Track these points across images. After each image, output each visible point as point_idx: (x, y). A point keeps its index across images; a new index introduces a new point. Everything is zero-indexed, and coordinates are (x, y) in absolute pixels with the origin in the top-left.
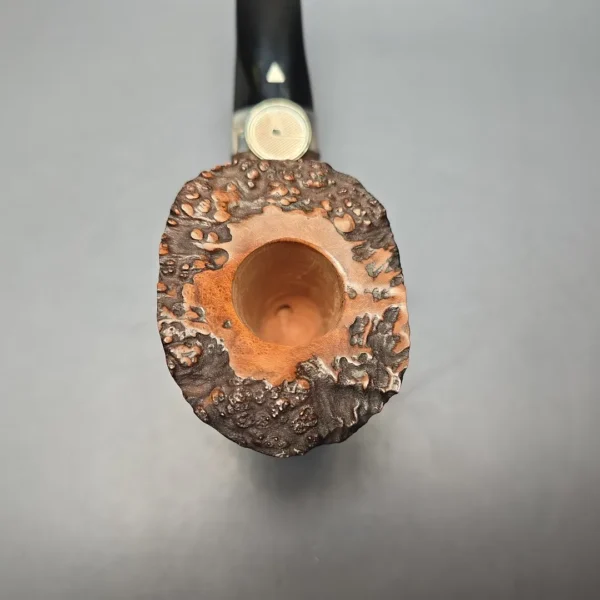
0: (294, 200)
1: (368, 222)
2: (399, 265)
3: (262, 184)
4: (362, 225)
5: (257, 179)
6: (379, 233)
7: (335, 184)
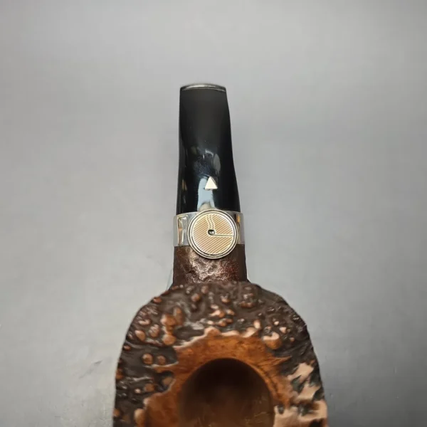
0: (230, 321)
1: (292, 339)
2: (319, 379)
3: (203, 306)
4: (288, 341)
5: (199, 302)
6: (301, 347)
7: (264, 304)
